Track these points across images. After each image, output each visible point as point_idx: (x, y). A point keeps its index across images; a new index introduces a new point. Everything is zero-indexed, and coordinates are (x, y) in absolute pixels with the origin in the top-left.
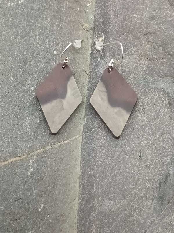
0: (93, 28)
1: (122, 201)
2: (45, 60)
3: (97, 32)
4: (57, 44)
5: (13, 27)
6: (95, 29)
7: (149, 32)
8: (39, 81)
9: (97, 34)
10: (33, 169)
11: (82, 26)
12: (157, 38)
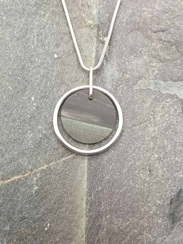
0: (97, 25)
1: (131, 219)
2: (45, 65)
5: (8, 27)
6: (100, 27)
7: (160, 29)
9: (102, 32)
10: (37, 187)
11: (85, 23)
12: (170, 36)
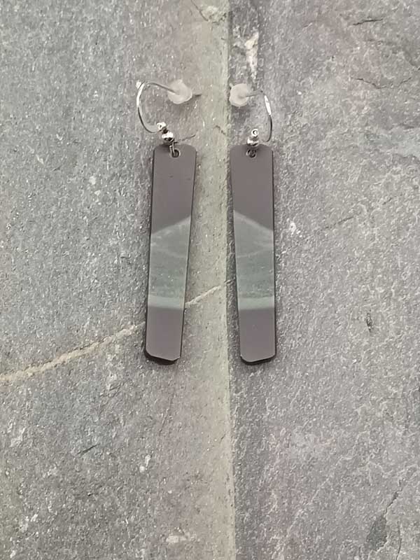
0: (227, 15)
2: (116, 106)
3: (239, 25)
4: (141, 63)
5: (26, 27)
6: (234, 19)
7: (368, 17)
8: (106, 160)
9: (240, 29)
10: (115, 375)
11: (200, 12)
12: (391, 30)
